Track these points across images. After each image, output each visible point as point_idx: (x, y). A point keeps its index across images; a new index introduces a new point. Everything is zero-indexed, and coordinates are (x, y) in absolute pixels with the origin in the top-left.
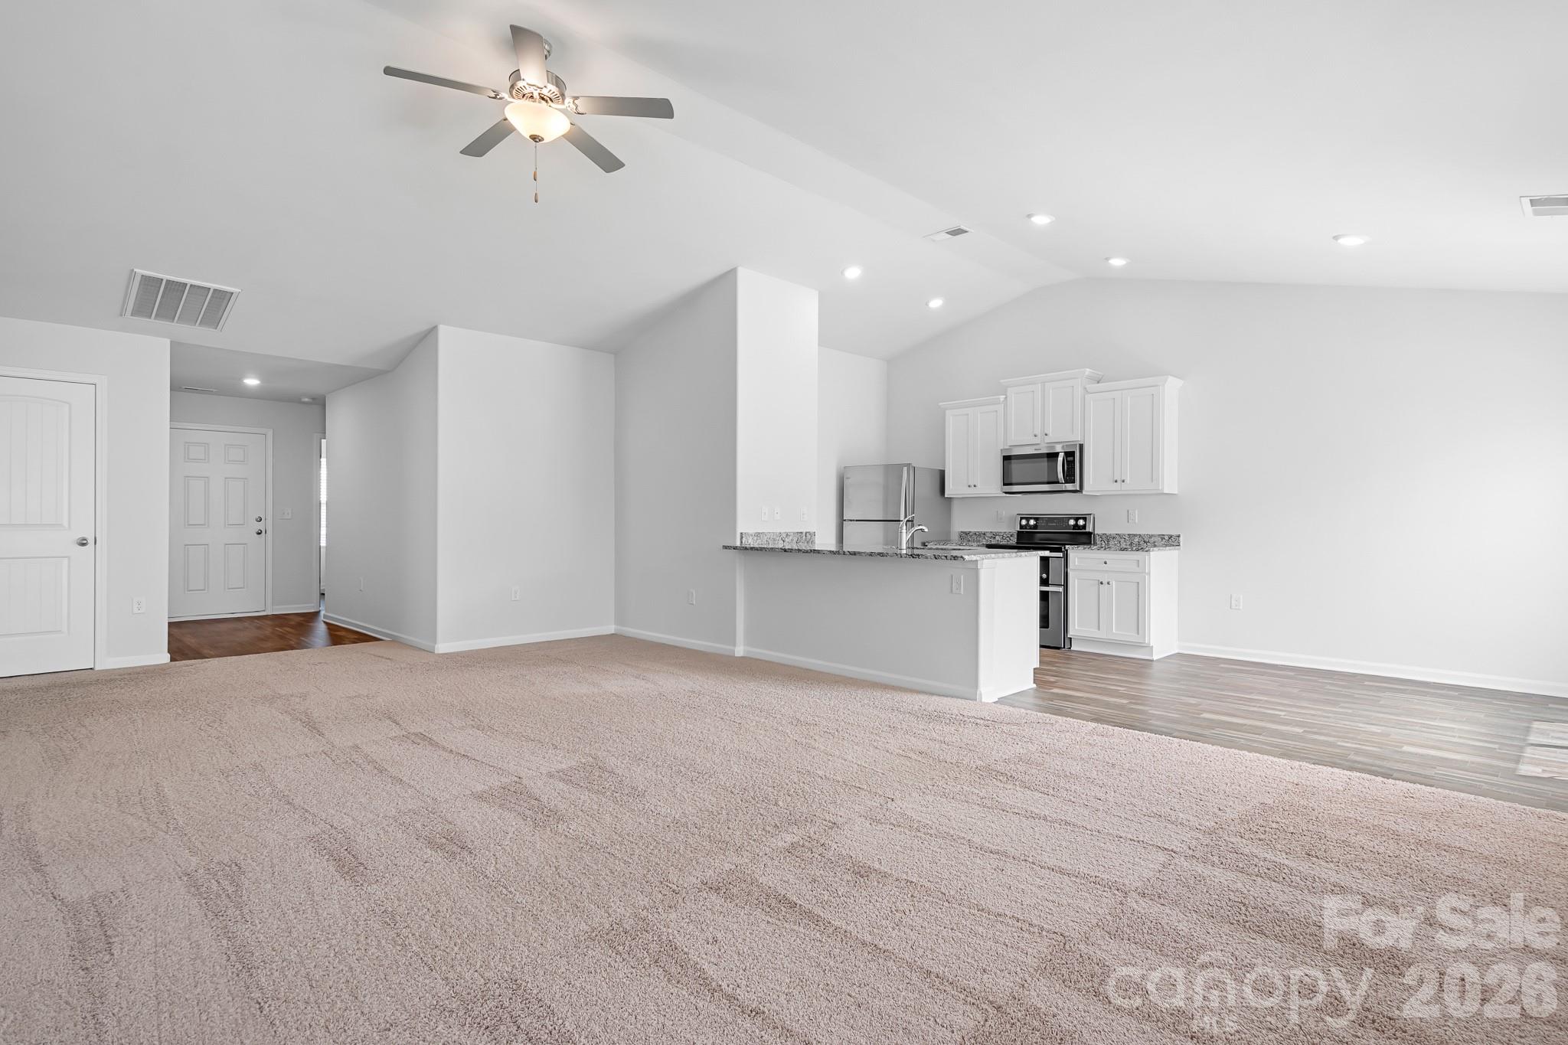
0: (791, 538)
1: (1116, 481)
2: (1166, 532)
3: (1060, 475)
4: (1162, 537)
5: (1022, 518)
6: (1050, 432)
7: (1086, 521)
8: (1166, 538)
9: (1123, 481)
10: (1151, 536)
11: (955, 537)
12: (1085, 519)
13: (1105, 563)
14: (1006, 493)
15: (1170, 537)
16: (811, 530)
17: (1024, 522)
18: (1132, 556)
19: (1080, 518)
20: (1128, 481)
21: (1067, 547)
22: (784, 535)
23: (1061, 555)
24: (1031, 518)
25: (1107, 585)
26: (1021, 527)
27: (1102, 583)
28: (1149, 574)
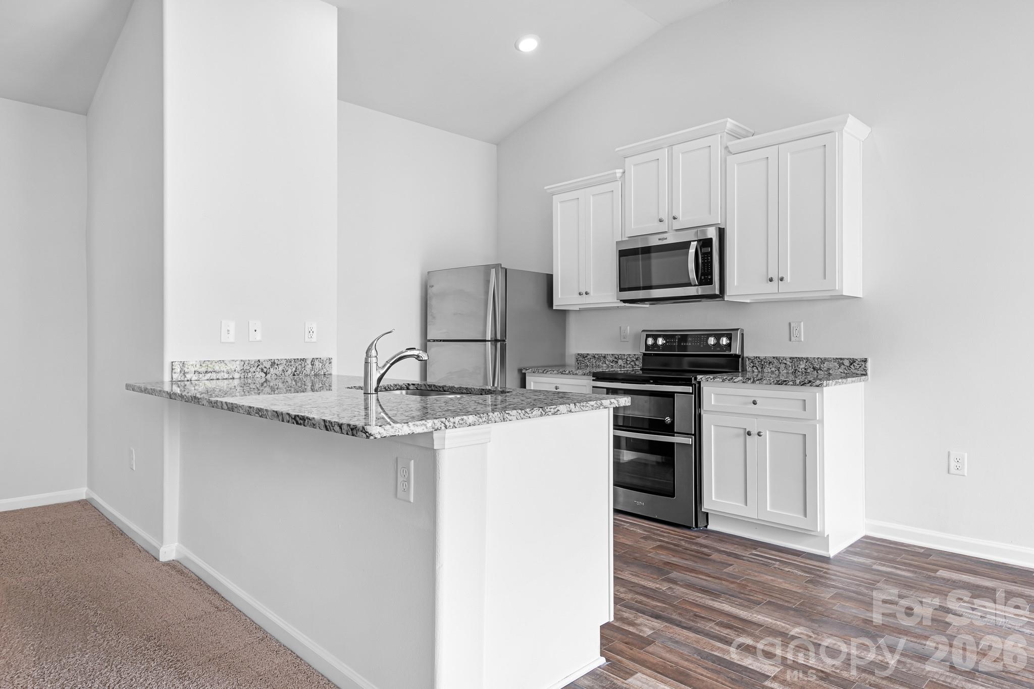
0: (281, 368)
1: (771, 280)
2: (847, 353)
3: (693, 275)
4: (840, 361)
5: (648, 336)
6: (680, 216)
7: (730, 339)
8: (847, 363)
9: (782, 279)
10: (823, 361)
11: (571, 361)
12: (730, 337)
13: (755, 403)
14: (625, 301)
15: (852, 362)
16: (324, 356)
17: (650, 341)
18: (794, 394)
19: (723, 335)
20: (788, 279)
21: (699, 377)
22: (268, 365)
23: (689, 389)
24: (660, 336)
25: (757, 436)
26: (647, 347)
27: (749, 434)
28: (822, 422)
